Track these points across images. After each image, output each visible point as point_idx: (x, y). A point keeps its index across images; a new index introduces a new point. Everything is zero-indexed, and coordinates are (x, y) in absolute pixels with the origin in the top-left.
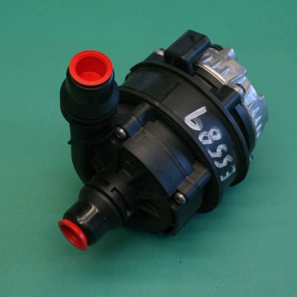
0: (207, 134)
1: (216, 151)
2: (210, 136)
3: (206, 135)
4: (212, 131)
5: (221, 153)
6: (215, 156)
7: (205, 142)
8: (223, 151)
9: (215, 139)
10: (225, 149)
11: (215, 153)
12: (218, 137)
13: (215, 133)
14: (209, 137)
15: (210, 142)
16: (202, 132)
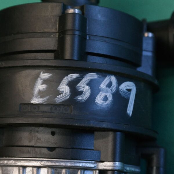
0: (112, 90)
1: (88, 84)
2: (107, 92)
3: (111, 88)
4: (110, 98)
5: (81, 89)
6: (84, 80)
7: (106, 81)
8: (81, 93)
9: (101, 93)
10: (80, 98)
11: (86, 82)
12: (99, 100)
13: (106, 98)
14: (108, 88)
15: (103, 86)
16: (116, 87)
